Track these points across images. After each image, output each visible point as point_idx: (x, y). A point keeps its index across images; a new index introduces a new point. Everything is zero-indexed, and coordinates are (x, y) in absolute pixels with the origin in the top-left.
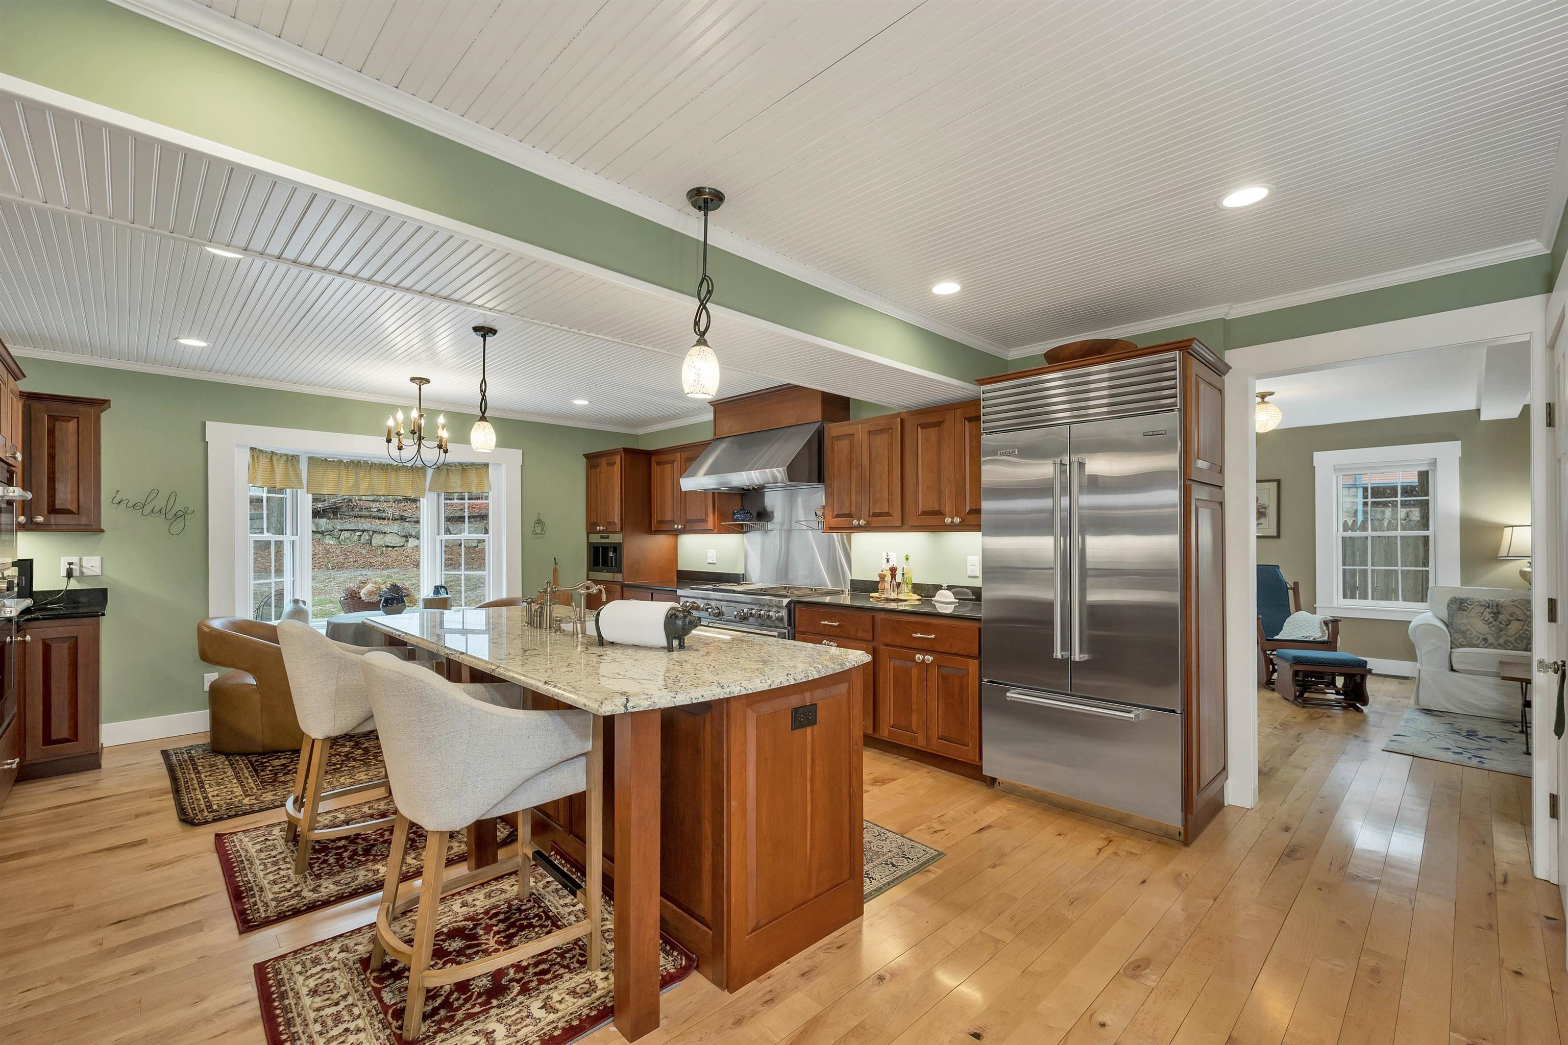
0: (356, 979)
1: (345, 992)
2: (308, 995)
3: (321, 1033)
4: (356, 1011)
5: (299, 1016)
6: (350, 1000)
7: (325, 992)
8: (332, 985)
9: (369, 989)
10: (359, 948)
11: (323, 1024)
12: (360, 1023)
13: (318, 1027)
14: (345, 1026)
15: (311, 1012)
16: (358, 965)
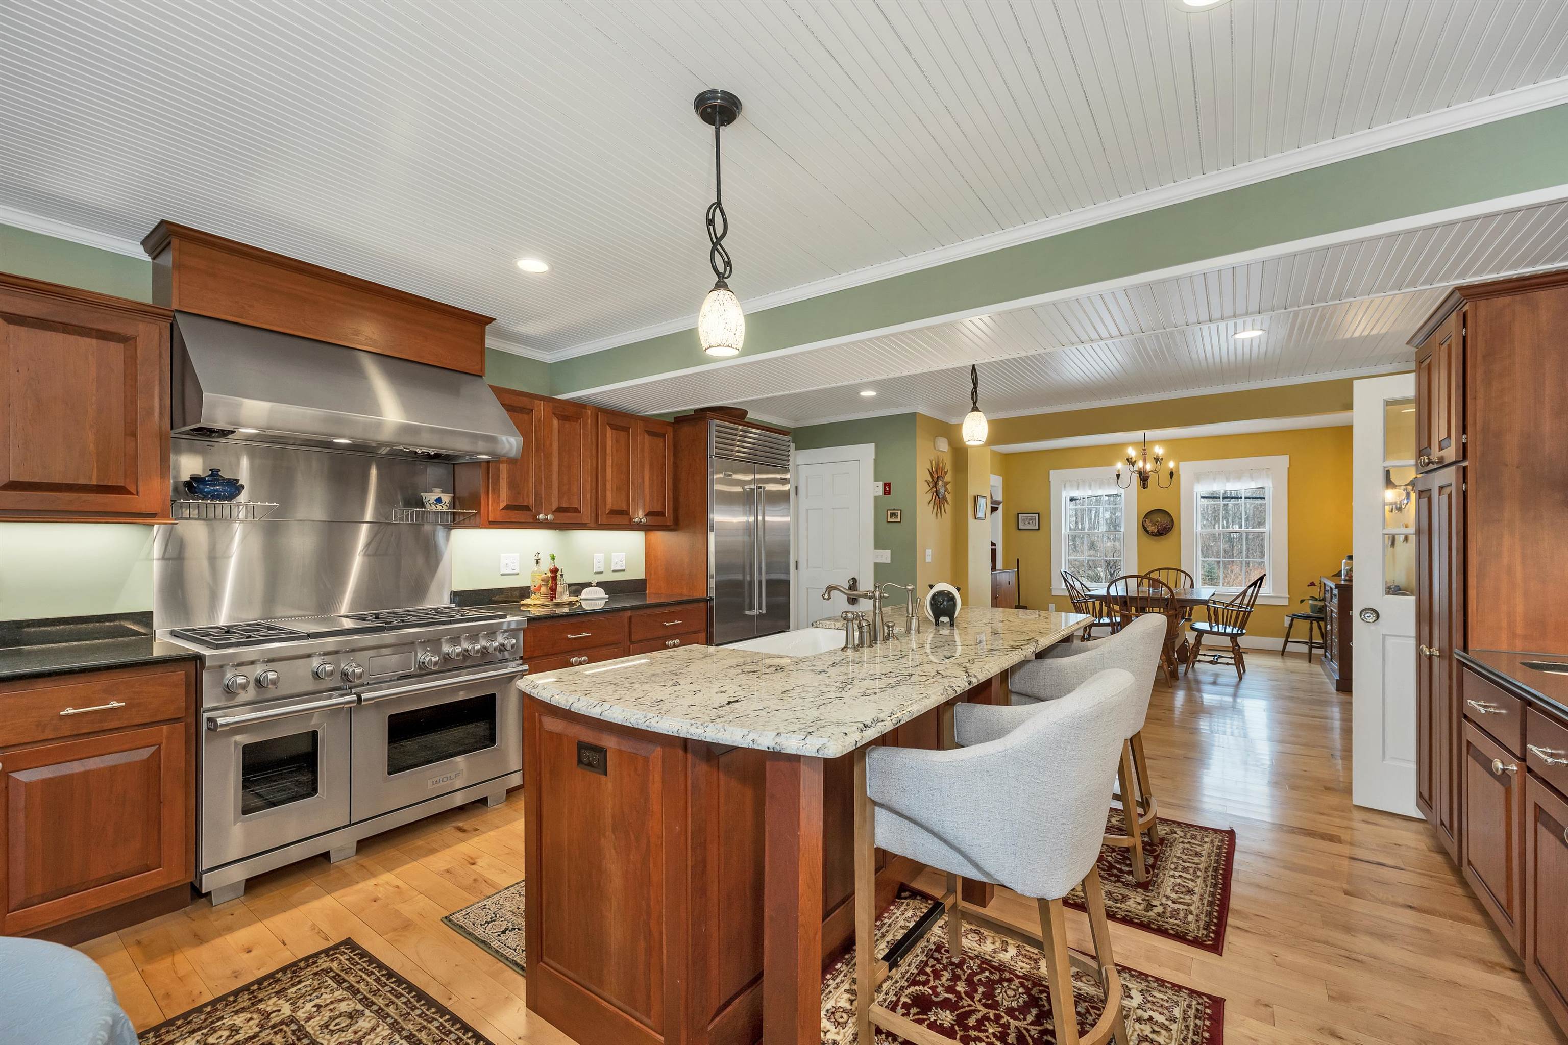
0: (1159, 881)
1: (1171, 879)
2: (1195, 893)
3: (1199, 869)
4: (1173, 866)
5: (1206, 886)
6: (1172, 873)
7: (1184, 886)
8: (1176, 888)
9: (1156, 871)
10: (1139, 900)
11: (1195, 872)
12: (1175, 860)
13: (1199, 873)
14: (1184, 864)
15: (1198, 883)
16: (1150, 888)
